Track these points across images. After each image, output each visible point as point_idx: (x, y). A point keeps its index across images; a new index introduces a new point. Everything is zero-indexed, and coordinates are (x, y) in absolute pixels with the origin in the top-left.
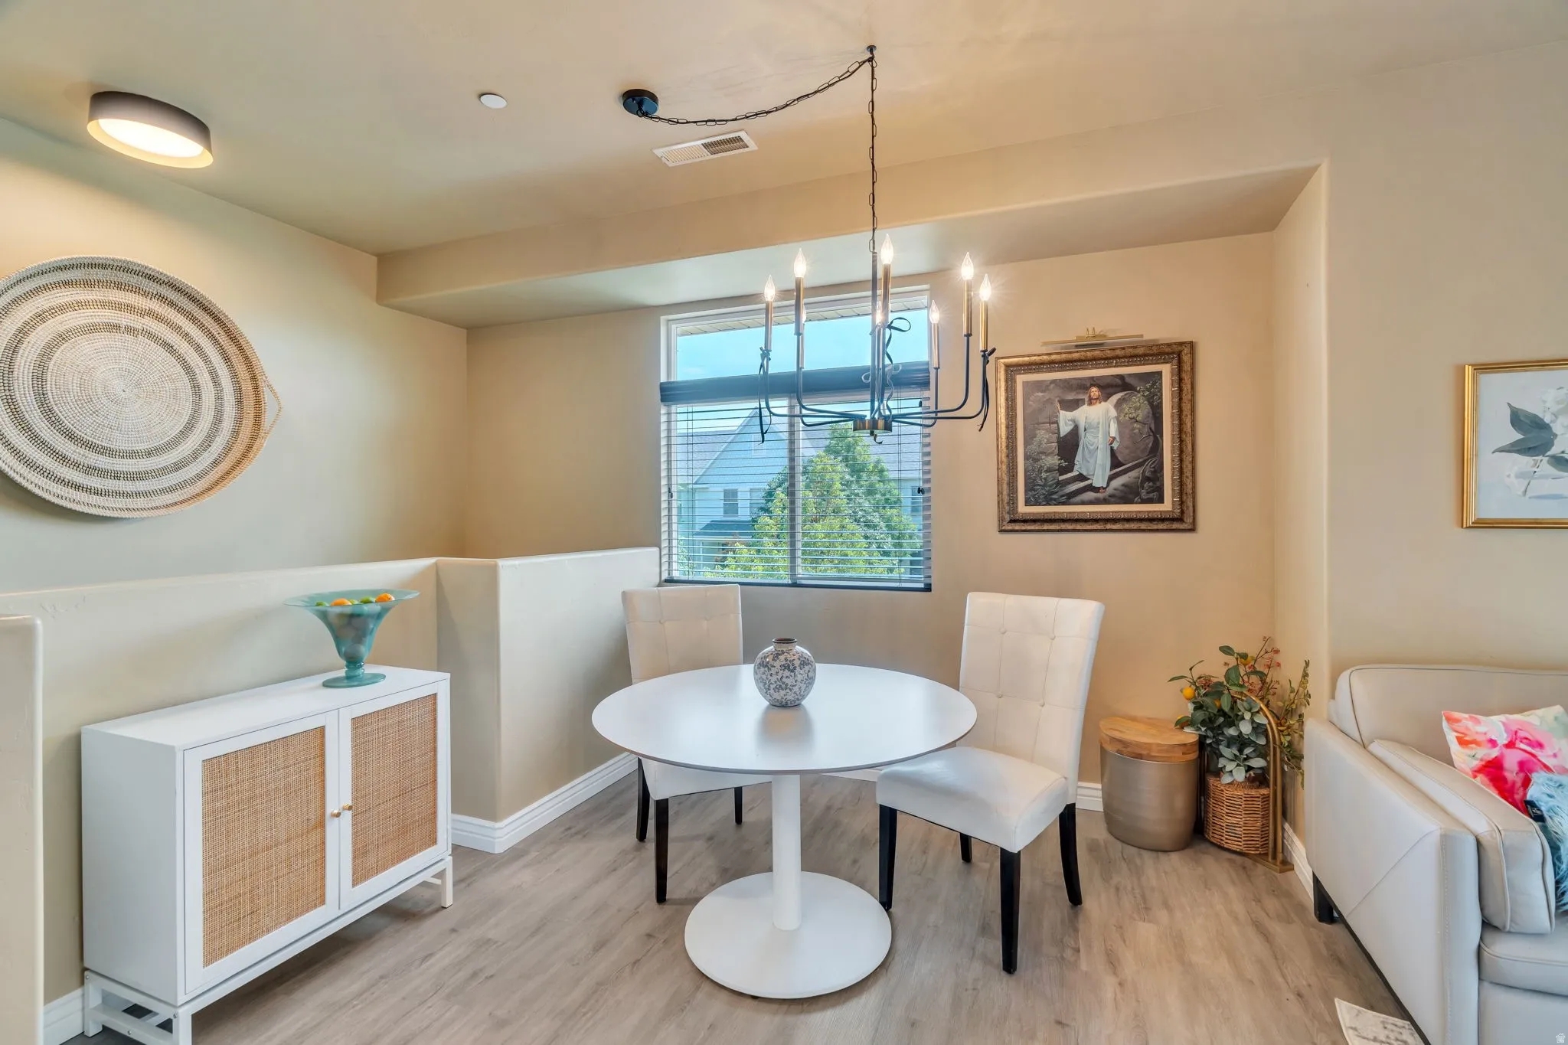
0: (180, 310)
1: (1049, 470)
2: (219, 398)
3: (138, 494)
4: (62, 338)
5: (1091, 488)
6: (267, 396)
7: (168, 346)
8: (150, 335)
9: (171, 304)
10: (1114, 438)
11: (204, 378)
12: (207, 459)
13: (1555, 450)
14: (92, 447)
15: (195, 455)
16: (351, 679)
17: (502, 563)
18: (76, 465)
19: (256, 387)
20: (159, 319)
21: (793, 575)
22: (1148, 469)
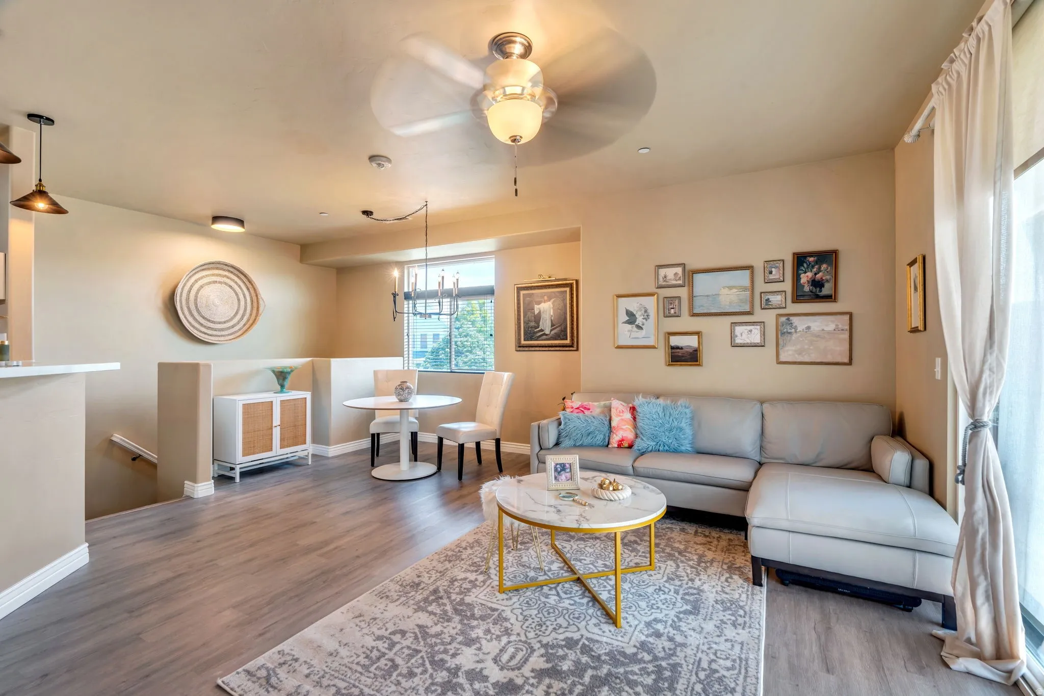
0: (234, 274)
1: (531, 328)
2: (246, 303)
3: (222, 336)
4: (202, 287)
5: (545, 334)
6: (261, 302)
7: (231, 287)
8: (226, 284)
9: (232, 272)
10: (552, 316)
11: (241, 297)
12: (242, 323)
13: (636, 323)
14: (209, 321)
15: (238, 322)
16: (281, 392)
17: (331, 359)
18: (205, 327)
19: (257, 298)
20: (228, 278)
21: (451, 368)
22: (563, 327)
